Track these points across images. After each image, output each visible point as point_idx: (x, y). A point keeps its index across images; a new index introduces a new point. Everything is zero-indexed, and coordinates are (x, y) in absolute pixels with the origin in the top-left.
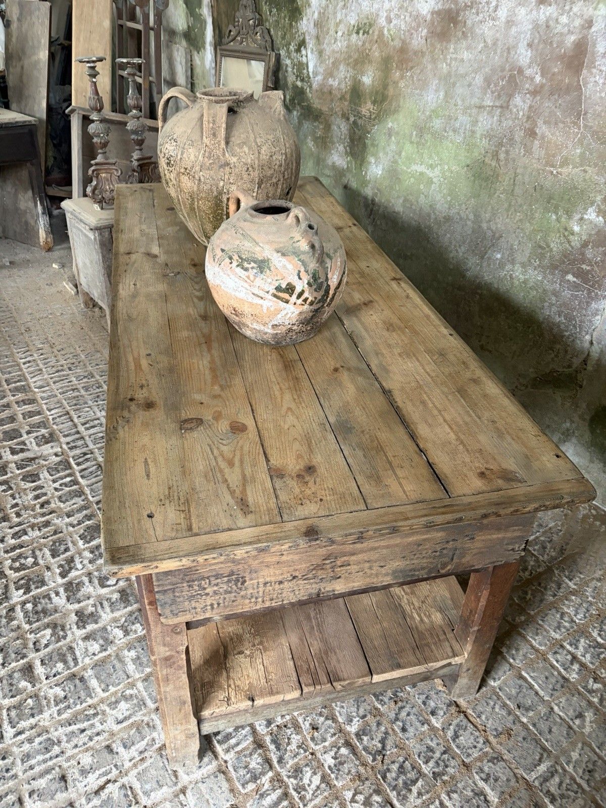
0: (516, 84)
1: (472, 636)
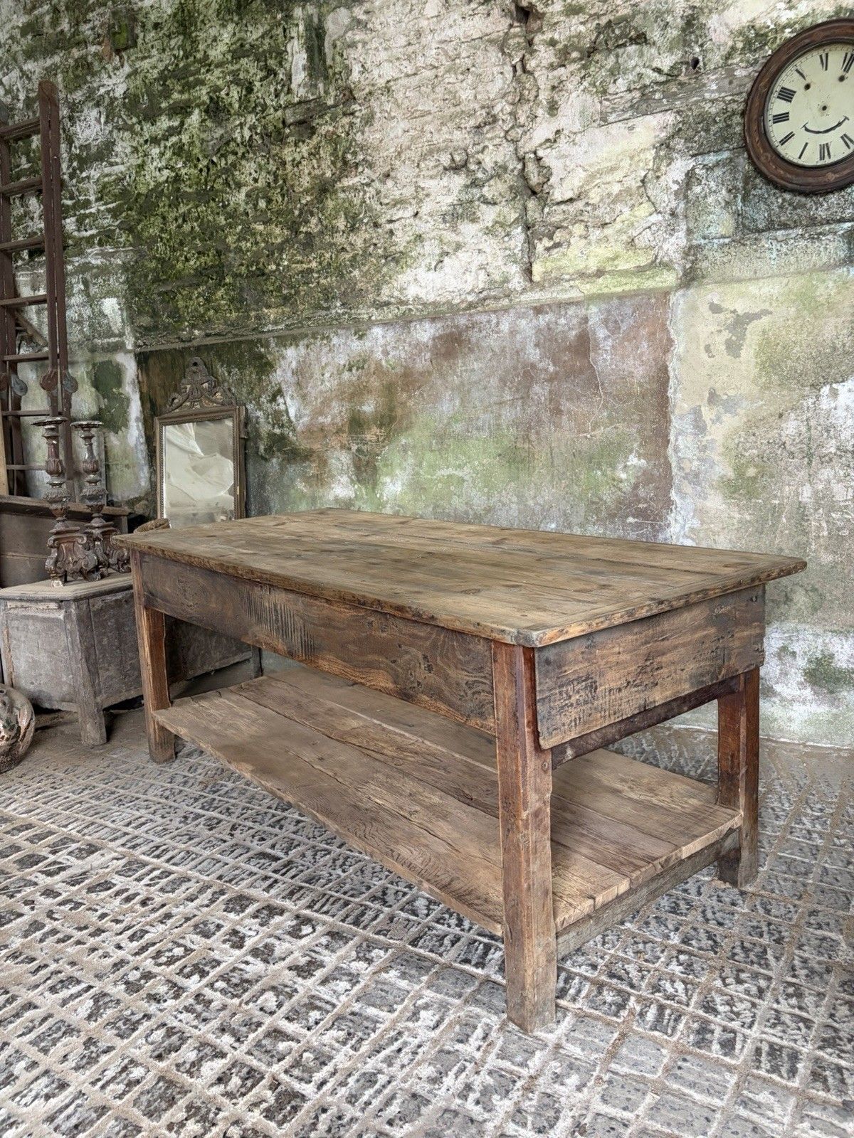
0: (532, 378)
1: (742, 784)
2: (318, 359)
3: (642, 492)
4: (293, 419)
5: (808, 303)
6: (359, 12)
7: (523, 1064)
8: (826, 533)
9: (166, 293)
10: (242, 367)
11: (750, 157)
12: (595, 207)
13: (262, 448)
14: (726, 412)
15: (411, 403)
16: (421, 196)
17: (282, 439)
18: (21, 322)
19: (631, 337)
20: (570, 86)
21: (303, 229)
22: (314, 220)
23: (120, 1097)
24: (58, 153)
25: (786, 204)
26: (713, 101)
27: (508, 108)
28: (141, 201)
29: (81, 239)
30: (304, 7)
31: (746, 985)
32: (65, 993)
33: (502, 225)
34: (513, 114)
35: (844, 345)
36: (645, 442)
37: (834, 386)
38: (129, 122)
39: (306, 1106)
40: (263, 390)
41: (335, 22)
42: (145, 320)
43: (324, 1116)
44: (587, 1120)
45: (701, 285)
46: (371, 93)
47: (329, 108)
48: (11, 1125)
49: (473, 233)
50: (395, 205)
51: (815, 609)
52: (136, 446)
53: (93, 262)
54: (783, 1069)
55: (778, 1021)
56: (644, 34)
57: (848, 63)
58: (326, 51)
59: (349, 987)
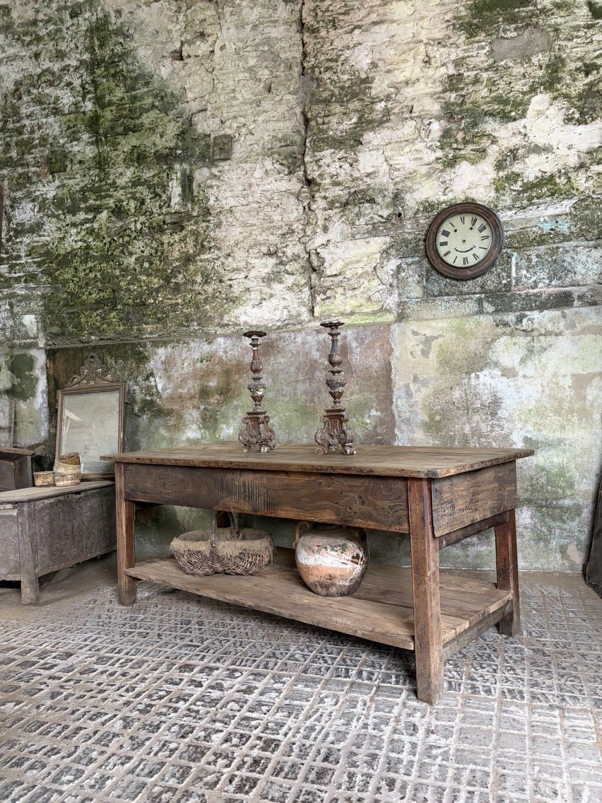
0: (315, 367)
2: (180, 355)
3: (379, 430)
4: (160, 390)
5: (461, 332)
6: (215, 171)
7: (390, 712)
9: (73, 313)
10: (125, 359)
11: (429, 260)
12: (349, 280)
13: (136, 409)
14: (423, 386)
15: (241, 381)
16: (249, 267)
17: (152, 403)
19: (371, 346)
20: (335, 219)
22: (181, 276)
23: (169, 757)
25: (448, 284)
26: (409, 233)
27: (301, 227)
28: (60, 258)
29: (11, 278)
31: (486, 669)
32: (99, 720)
33: (297, 286)
34: (304, 231)
35: (480, 353)
36: (380, 402)
37: (477, 373)
38: (56, 213)
39: (282, 744)
40: (140, 373)
41: (201, 174)
42: (55, 329)
43: (294, 747)
44: (433, 728)
45: (407, 321)
46: (220, 212)
47: (194, 217)
48: (108, 778)
49: (280, 289)
50: (233, 271)
52: (40, 409)
53: (19, 292)
54: (518, 697)
55: (507, 680)
56: (374, 199)
57: (474, 222)
58: (194, 188)
59: (277, 694)
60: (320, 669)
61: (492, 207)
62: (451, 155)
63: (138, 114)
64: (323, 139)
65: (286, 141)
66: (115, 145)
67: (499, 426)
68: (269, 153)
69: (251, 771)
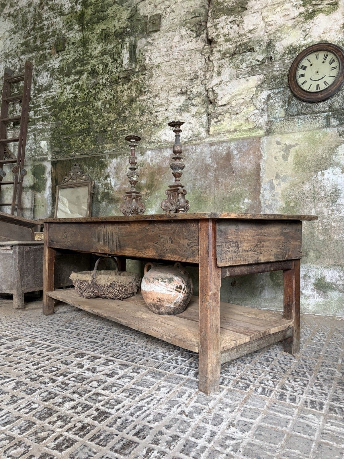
0: (208, 169)
1: (294, 309)
2: (125, 163)
4: (113, 186)
5: (312, 141)
6: (150, 40)
7: (206, 405)
8: (321, 228)
9: (66, 139)
10: (94, 166)
11: (290, 89)
12: (234, 107)
14: (282, 181)
15: (160, 179)
16: (169, 103)
17: (108, 194)
18: (7, 149)
19: (247, 154)
20: (226, 66)
21: (123, 115)
22: (127, 112)
23: (27, 413)
24: (30, 87)
25: (304, 106)
26: (277, 71)
27: (203, 73)
28: (61, 105)
29: (35, 119)
30: (129, 38)
31: (298, 383)
32: (2, 381)
33: (199, 114)
34: (205, 75)
35: (326, 156)
36: (251, 193)
37: (323, 171)
38: (59, 77)
39: (111, 416)
40: (102, 175)
41: (141, 43)
42: (57, 149)
43: (119, 420)
44: (235, 422)
45: (273, 134)
46: (152, 67)
47: (136, 72)
49: (188, 116)
50: (159, 106)
51: (317, 258)
52: (47, 198)
53: (39, 127)
54: (317, 408)
55: (313, 393)
56: (253, 48)
57: (326, 57)
58: (137, 53)
59: (129, 380)
60: (169, 367)
61: (341, 45)
62: (311, 10)
63: (106, 9)
64: (220, 9)
65: (195, 14)
66: (92, 30)
67: (337, 210)
68: (184, 23)
69: (76, 434)
